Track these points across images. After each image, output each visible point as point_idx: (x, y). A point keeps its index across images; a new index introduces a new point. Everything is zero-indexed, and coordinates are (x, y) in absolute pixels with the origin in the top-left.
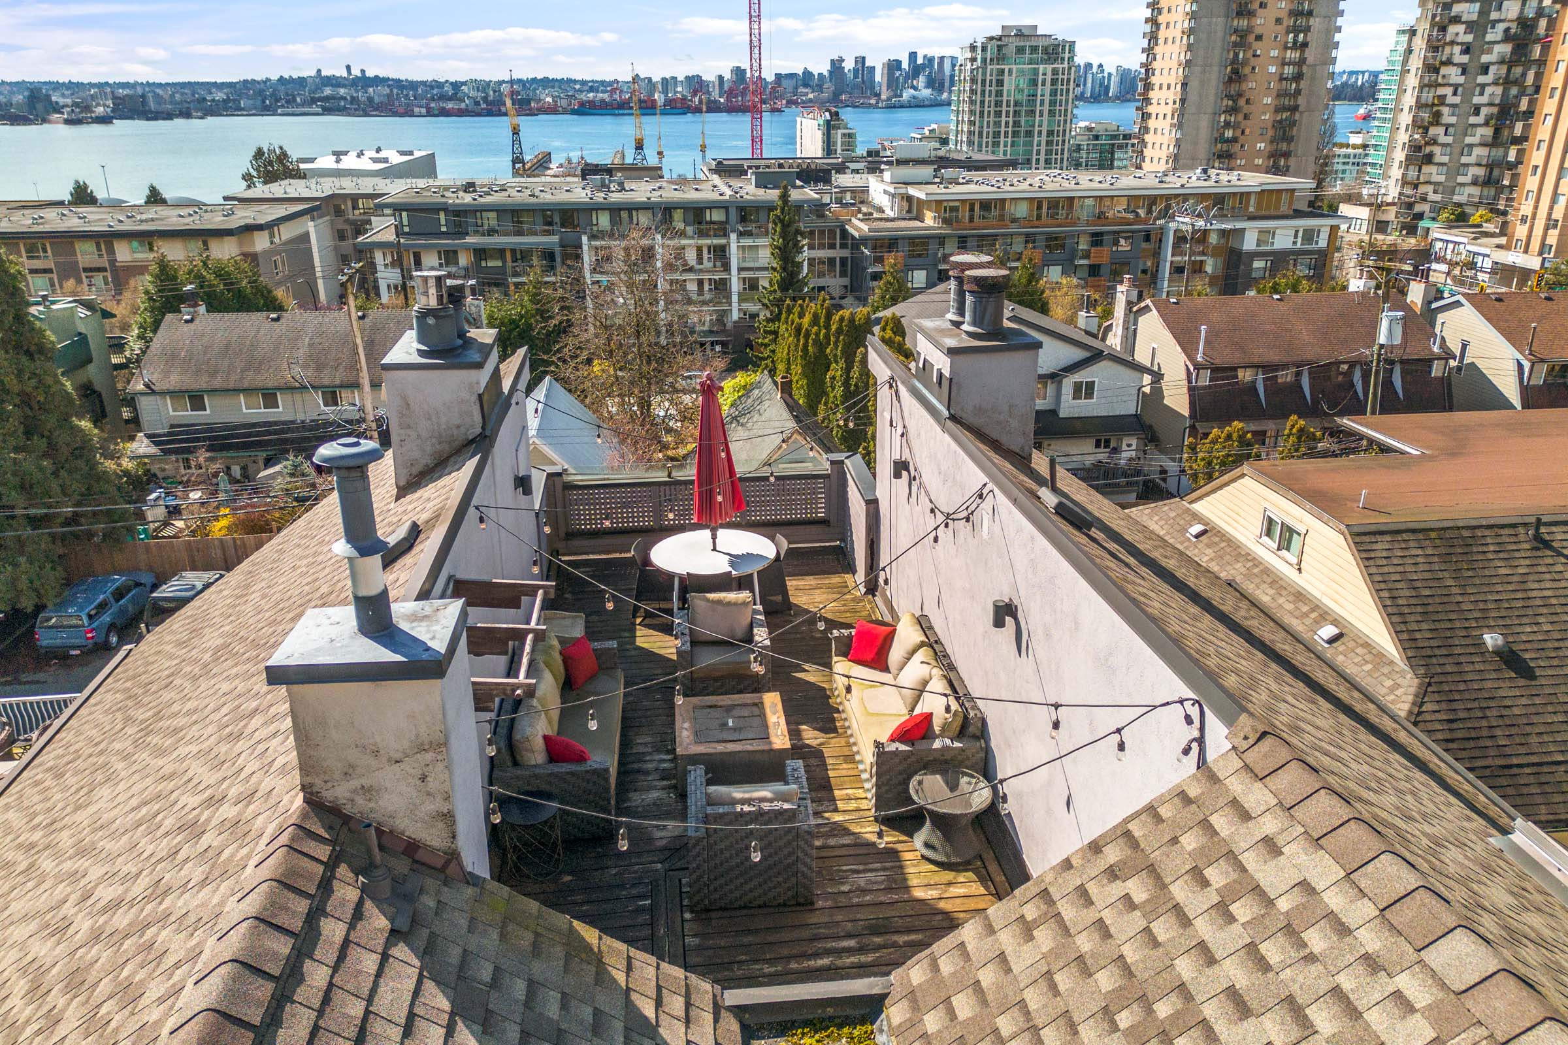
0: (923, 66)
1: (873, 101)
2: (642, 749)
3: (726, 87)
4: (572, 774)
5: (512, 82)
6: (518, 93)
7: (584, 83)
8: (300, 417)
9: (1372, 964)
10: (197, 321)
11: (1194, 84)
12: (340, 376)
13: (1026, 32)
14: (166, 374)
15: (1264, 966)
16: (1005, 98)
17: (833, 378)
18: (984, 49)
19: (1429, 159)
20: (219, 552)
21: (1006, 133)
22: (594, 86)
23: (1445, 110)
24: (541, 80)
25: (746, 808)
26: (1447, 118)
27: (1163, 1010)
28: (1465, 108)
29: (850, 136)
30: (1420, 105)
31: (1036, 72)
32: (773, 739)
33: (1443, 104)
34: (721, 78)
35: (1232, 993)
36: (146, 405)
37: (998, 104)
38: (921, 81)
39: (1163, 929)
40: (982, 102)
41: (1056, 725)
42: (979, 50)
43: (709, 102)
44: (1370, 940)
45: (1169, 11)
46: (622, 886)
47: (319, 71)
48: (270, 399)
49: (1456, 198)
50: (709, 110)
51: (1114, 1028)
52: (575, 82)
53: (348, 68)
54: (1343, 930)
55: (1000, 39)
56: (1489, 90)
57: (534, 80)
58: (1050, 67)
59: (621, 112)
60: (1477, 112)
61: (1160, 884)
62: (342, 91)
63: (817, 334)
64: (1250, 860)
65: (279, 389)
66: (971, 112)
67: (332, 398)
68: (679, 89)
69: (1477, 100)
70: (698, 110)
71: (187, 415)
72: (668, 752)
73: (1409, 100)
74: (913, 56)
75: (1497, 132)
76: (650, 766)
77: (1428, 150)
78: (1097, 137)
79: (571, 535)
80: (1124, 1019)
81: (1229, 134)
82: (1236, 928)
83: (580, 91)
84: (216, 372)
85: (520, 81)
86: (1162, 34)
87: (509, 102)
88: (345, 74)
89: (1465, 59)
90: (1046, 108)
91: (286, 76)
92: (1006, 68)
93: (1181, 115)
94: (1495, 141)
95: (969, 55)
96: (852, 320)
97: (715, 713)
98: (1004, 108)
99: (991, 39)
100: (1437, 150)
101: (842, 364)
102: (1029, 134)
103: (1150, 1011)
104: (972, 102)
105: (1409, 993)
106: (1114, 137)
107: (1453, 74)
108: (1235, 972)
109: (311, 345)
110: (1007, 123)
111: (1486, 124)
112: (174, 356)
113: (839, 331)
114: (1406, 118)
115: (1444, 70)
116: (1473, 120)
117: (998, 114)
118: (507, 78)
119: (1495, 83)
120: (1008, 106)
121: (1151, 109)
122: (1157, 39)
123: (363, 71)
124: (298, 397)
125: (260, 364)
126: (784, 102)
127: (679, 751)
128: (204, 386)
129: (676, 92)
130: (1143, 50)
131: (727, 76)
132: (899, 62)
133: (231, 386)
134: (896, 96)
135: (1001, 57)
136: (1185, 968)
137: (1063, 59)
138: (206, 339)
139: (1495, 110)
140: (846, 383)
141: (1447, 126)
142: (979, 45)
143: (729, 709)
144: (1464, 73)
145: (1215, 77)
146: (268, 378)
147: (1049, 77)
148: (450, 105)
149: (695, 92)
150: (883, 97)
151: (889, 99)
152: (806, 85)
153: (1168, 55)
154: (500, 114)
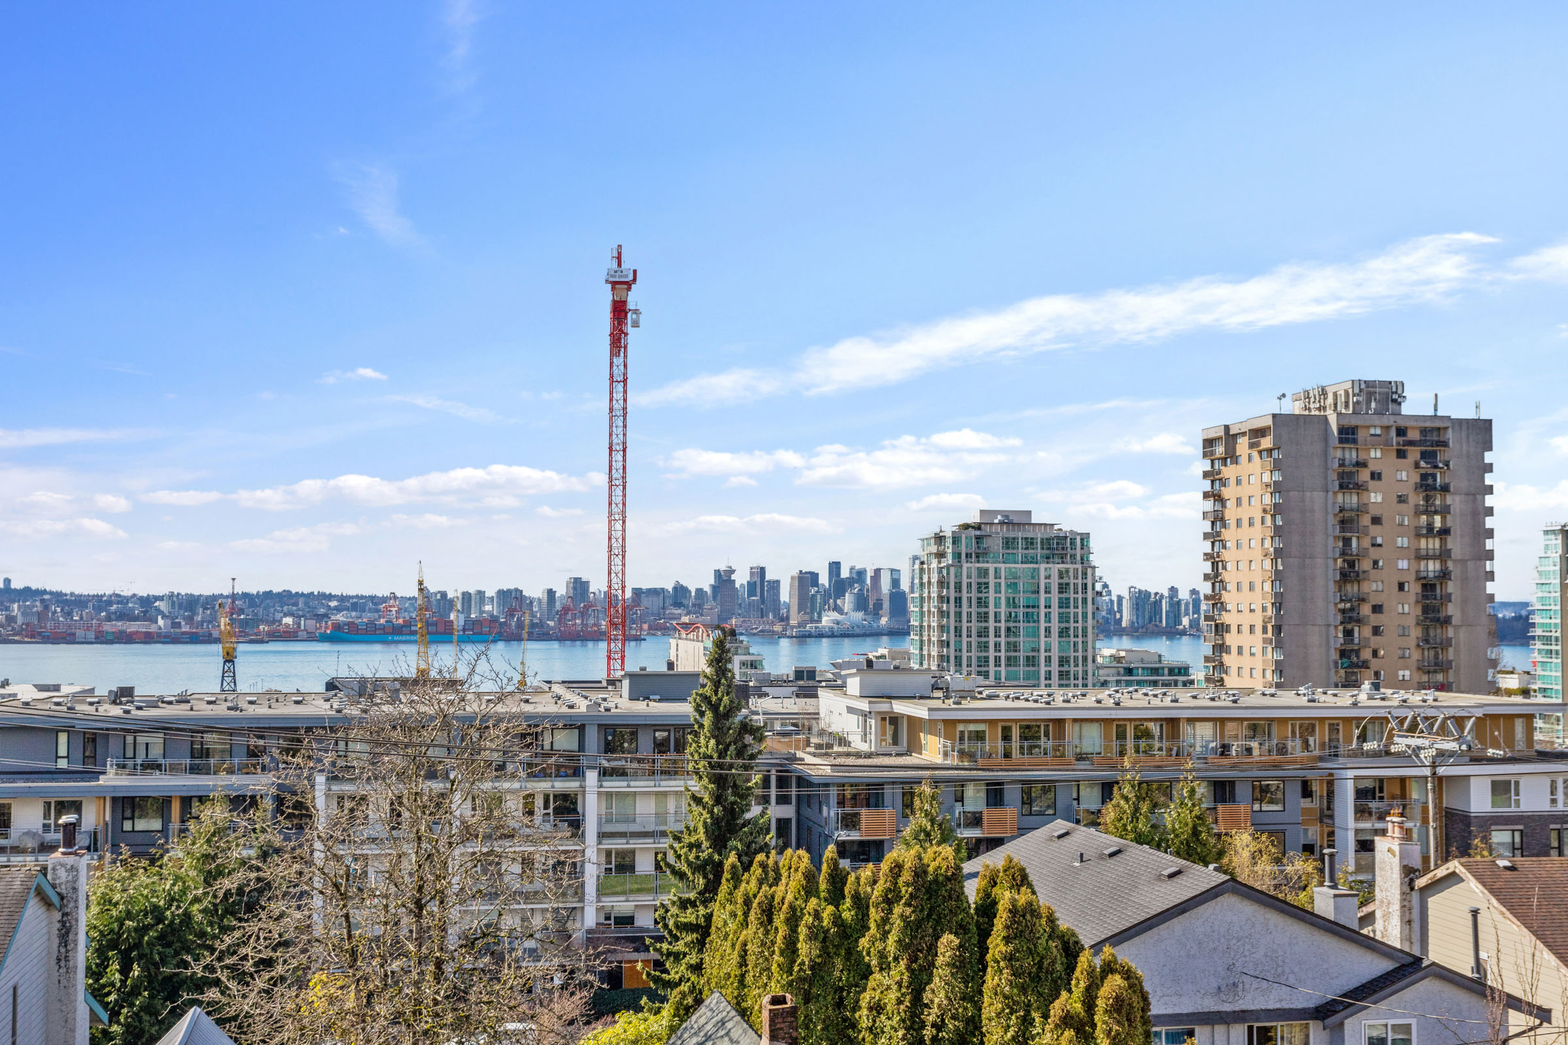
0: (851, 582)
1: (778, 628)
3: (558, 606)
5: (234, 597)
6: (241, 611)
7: (342, 599)
13: (1017, 520)
16: (991, 610)
18: (956, 541)
21: (997, 660)
24: (279, 594)
31: (1035, 574)
34: (551, 593)
37: (983, 618)
38: (847, 602)
40: (959, 615)
42: (949, 543)
43: (533, 625)
45: (1238, 482)
50: (532, 637)
52: (330, 597)
55: (978, 527)
57: (268, 594)
58: (1056, 568)
59: (396, 638)
66: (942, 628)
68: (488, 608)
70: (513, 637)
74: (835, 567)
78: (1130, 671)
83: (338, 609)
86: (1231, 513)
87: (223, 621)
90: (1055, 626)
92: (991, 567)
93: (1278, 629)
95: (934, 549)
98: (992, 624)
99: (966, 527)
104: (942, 614)
110: (997, 646)
117: (983, 633)
118: (227, 592)
120: (997, 620)
122: (1222, 520)
126: (645, 626)
129: (482, 612)
131: (561, 591)
132: (814, 577)
134: (812, 621)
135: (980, 554)
137: (1073, 556)
142: (948, 534)
147: (1055, 582)
148: (132, 627)
149: (511, 613)
150: (793, 622)
151: (801, 625)
152: (678, 605)
153: (1245, 543)
154: (209, 639)
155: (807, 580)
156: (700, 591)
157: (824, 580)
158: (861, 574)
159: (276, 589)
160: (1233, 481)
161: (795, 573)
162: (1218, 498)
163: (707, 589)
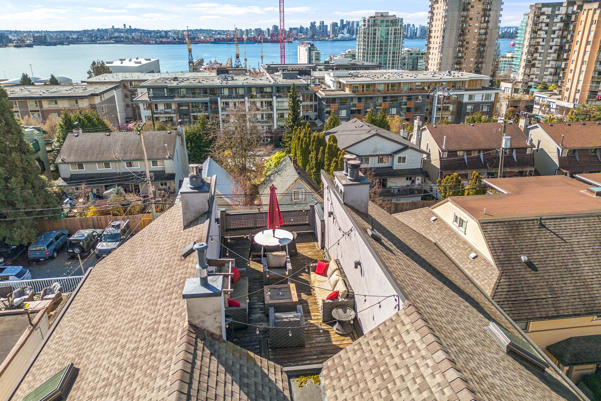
0: (346, 25)
1: (327, 38)
2: (254, 301)
3: (271, 33)
4: (236, 310)
5: (188, 31)
6: (190, 35)
7: (216, 31)
8: (118, 171)
9: (423, 358)
10: (79, 136)
11: (447, 37)
12: (133, 156)
13: (384, 15)
14: (69, 156)
15: (403, 359)
16: (377, 40)
17: (312, 157)
18: (369, 21)
19: (534, 66)
20: (92, 222)
21: (377, 53)
22: (220, 32)
23: (540, 47)
25: (286, 320)
26: (540, 50)
27: (382, 369)
28: (547, 47)
29: (318, 53)
30: (530, 45)
31: (388, 30)
32: (293, 298)
33: (539, 45)
34: (268, 29)
35: (396, 364)
36: (62, 168)
37: (374, 42)
38: (345, 31)
39: (384, 351)
40: (368, 41)
41: (365, 301)
42: (367, 21)
43: (264, 39)
44: (423, 353)
45: (438, 8)
46: (251, 342)
47: (113, 26)
48: (107, 165)
49: (544, 80)
50: (264, 42)
51: (372, 373)
52: (212, 31)
53: (125, 25)
54: (419, 350)
55: (374, 17)
56: (555, 40)
57: (197, 30)
58: (393, 28)
59: (230, 42)
60: (551, 48)
61: (385, 341)
62: (122, 34)
63: (306, 140)
64: (403, 335)
65: (111, 161)
66: (364, 45)
67: (130, 164)
68: (253, 34)
69: (551, 44)
70: (260, 42)
71: (77, 171)
72: (262, 302)
73: (526, 43)
75: (559, 55)
76: (257, 306)
77: (533, 62)
78: (411, 54)
79: (228, 230)
80: (374, 371)
81: (460, 55)
82: (399, 350)
83: (214, 34)
84: (87, 155)
85: (191, 30)
86: (435, 17)
87: (187, 39)
88: (123, 28)
89: (547, 28)
90: (392, 43)
91: (100, 28)
92: (377, 28)
93: (442, 48)
94: (558, 59)
95: (363, 23)
96: (318, 137)
97: (277, 290)
98: (376, 44)
99: (371, 17)
100: (537, 62)
101: (315, 152)
102: (386, 53)
103: (379, 369)
104: (364, 41)
105: (429, 364)
106: (418, 54)
107: (542, 34)
108: (397, 360)
109: (122, 145)
110: (377, 49)
111: (555, 53)
112: (72, 149)
113: (314, 141)
114: (525, 50)
115: (539, 32)
116: (550, 51)
117: (374, 46)
118: (186, 29)
119: (558, 37)
121: (431, 45)
122: (433, 19)
123: (130, 26)
124: (117, 164)
125: (104, 152)
126: (293, 39)
127: (266, 302)
128: (84, 161)
129: (251, 35)
130: (428, 23)
131: (271, 29)
132: (337, 24)
133: (93, 160)
134: (336, 36)
135: (375, 25)
136: (387, 359)
137: (398, 25)
138: (83, 142)
139: (558, 47)
140: (316, 159)
141: (540, 53)
142: (367, 20)
143: (280, 289)
144: (546, 33)
145: (454, 34)
146: (106, 157)
147: (393, 32)
148: (164, 40)
149: (259, 35)
150: (331, 37)
151: (333, 38)
152: (301, 32)
153: (437, 25)
154: (184, 43)
155: (334, 25)
156: (307, 28)
157: (339, 25)
158: (349, 23)
159: (199, 29)
160: (436, 8)
161: (331, 23)
162: (432, 12)
163: (309, 28)
